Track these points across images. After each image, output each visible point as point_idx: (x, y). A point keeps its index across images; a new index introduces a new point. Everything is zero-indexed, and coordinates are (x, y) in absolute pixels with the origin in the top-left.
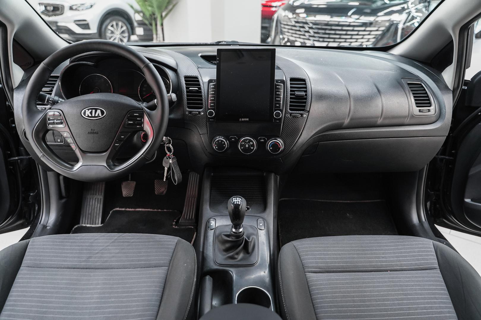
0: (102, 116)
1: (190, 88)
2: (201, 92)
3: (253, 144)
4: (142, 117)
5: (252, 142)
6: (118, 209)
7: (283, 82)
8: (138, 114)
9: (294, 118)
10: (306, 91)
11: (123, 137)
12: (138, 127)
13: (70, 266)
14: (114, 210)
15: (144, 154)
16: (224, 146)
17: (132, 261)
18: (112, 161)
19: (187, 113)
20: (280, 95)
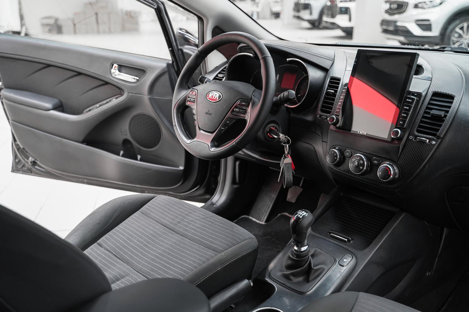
0: (218, 100)
1: (329, 90)
2: (335, 96)
3: (364, 163)
4: (248, 106)
5: (363, 160)
6: (287, 214)
7: (419, 95)
8: (245, 104)
9: (418, 143)
10: (447, 112)
11: (229, 122)
12: (242, 115)
13: (164, 224)
14: (283, 213)
15: (236, 141)
16: (336, 158)
17: (202, 238)
18: (216, 142)
19: (318, 116)
20: (409, 110)
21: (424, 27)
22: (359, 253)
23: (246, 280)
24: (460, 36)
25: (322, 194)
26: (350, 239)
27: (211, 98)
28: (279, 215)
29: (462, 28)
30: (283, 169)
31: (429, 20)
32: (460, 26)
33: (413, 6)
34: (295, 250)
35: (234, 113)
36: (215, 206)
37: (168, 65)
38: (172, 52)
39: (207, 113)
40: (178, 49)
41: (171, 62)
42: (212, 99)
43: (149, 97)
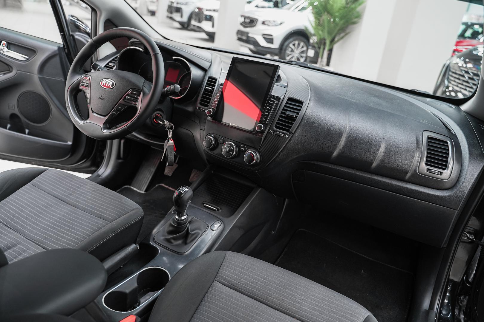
0: (111, 87)
1: (207, 87)
2: (212, 93)
3: (233, 149)
4: (139, 95)
5: (233, 147)
6: (163, 185)
7: (278, 99)
9: (276, 136)
10: (298, 114)
11: (121, 108)
12: (133, 103)
13: (55, 195)
14: (160, 184)
15: (127, 126)
16: (211, 144)
17: (93, 209)
18: (108, 125)
19: (197, 108)
20: (270, 110)
21: (269, 40)
22: (226, 220)
23: (134, 244)
24: (292, 51)
25: (194, 170)
26: (219, 208)
27: (104, 85)
28: (157, 185)
29: (294, 45)
30: (166, 150)
31: (271, 35)
32: (293, 43)
33: (262, 22)
34: (176, 219)
35: (126, 100)
36: (100, 177)
37: (59, 48)
38: (64, 37)
39: (100, 98)
40: (70, 35)
41: (62, 46)
42: (105, 86)
43: (39, 76)
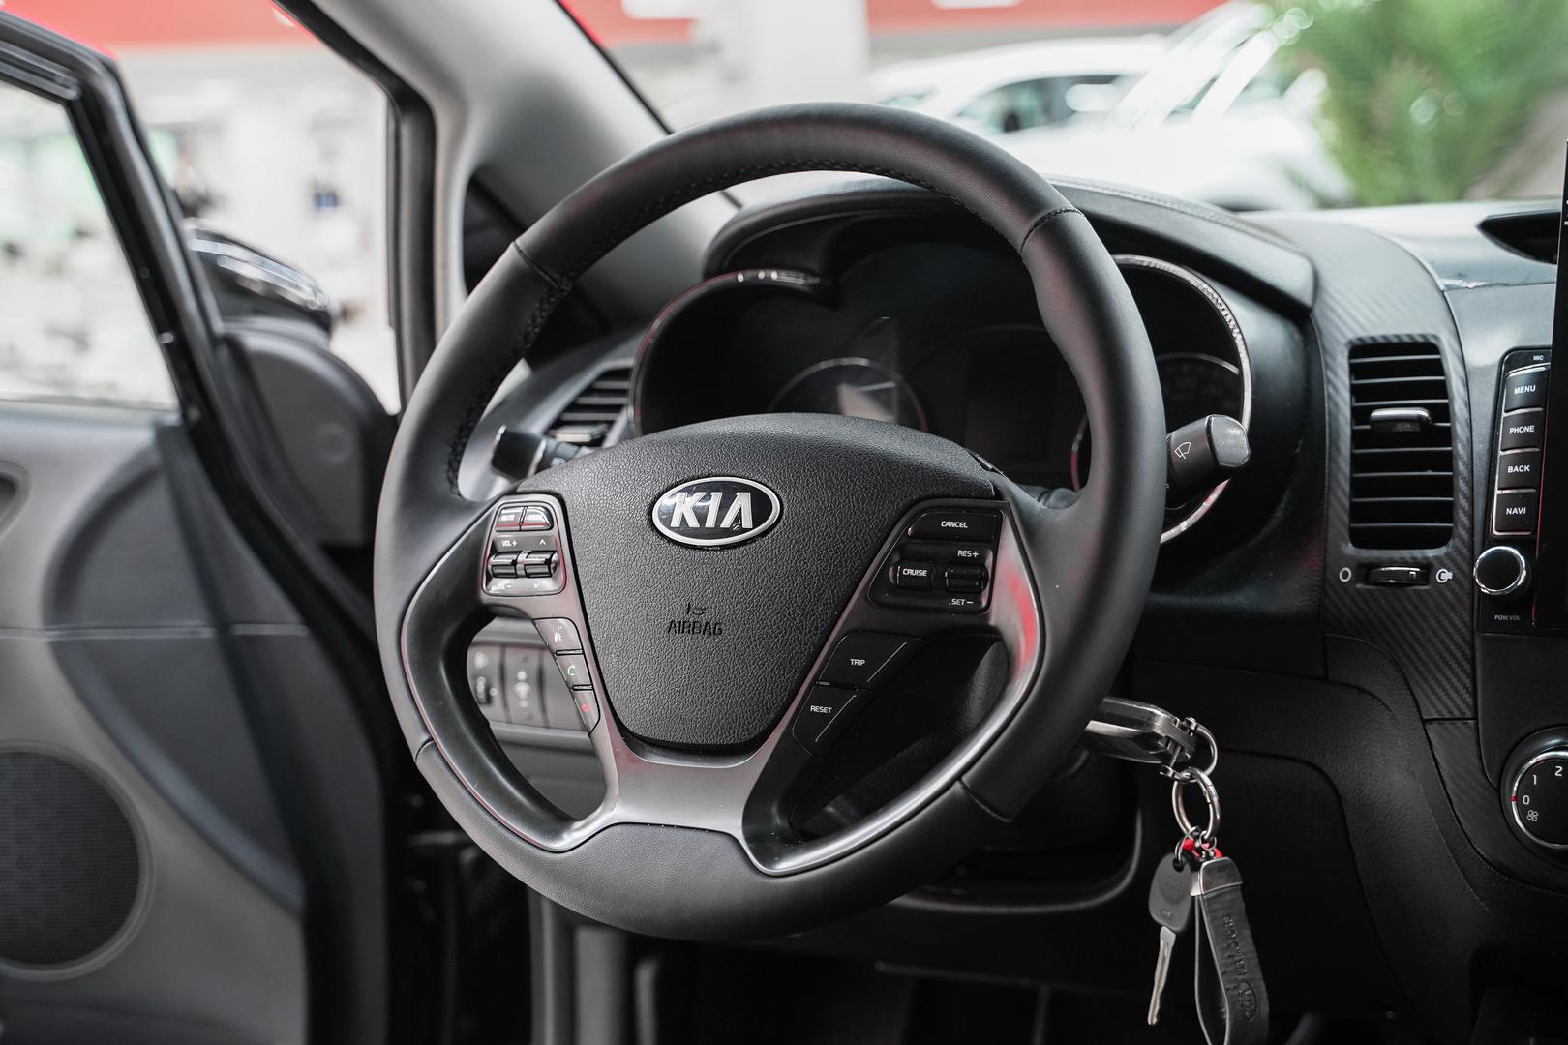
0: (755, 527)
1: (1377, 414)
2: (1447, 437)
4: (993, 542)
8: (963, 525)
11: (861, 662)
12: (955, 602)
15: (965, 778)
18: (784, 811)
19: (1345, 574)
27: (693, 523)
35: (886, 597)
37: (162, 433)
38: (181, 359)
39: (677, 627)
40: (216, 341)
41: (173, 418)
42: (702, 532)
43: (46, 639)
